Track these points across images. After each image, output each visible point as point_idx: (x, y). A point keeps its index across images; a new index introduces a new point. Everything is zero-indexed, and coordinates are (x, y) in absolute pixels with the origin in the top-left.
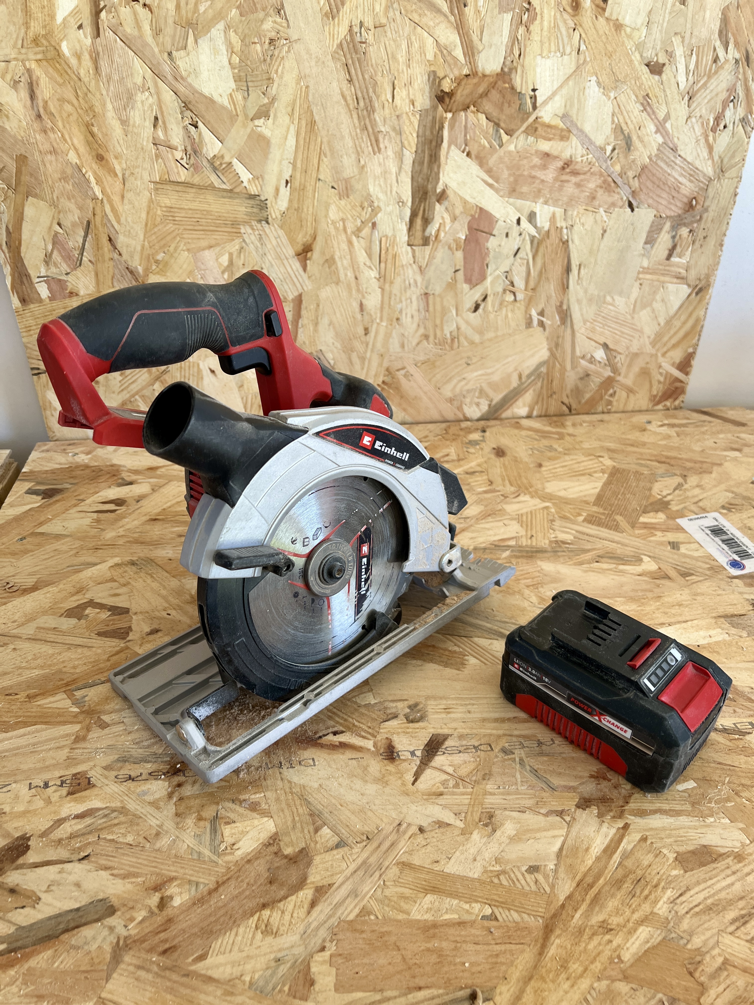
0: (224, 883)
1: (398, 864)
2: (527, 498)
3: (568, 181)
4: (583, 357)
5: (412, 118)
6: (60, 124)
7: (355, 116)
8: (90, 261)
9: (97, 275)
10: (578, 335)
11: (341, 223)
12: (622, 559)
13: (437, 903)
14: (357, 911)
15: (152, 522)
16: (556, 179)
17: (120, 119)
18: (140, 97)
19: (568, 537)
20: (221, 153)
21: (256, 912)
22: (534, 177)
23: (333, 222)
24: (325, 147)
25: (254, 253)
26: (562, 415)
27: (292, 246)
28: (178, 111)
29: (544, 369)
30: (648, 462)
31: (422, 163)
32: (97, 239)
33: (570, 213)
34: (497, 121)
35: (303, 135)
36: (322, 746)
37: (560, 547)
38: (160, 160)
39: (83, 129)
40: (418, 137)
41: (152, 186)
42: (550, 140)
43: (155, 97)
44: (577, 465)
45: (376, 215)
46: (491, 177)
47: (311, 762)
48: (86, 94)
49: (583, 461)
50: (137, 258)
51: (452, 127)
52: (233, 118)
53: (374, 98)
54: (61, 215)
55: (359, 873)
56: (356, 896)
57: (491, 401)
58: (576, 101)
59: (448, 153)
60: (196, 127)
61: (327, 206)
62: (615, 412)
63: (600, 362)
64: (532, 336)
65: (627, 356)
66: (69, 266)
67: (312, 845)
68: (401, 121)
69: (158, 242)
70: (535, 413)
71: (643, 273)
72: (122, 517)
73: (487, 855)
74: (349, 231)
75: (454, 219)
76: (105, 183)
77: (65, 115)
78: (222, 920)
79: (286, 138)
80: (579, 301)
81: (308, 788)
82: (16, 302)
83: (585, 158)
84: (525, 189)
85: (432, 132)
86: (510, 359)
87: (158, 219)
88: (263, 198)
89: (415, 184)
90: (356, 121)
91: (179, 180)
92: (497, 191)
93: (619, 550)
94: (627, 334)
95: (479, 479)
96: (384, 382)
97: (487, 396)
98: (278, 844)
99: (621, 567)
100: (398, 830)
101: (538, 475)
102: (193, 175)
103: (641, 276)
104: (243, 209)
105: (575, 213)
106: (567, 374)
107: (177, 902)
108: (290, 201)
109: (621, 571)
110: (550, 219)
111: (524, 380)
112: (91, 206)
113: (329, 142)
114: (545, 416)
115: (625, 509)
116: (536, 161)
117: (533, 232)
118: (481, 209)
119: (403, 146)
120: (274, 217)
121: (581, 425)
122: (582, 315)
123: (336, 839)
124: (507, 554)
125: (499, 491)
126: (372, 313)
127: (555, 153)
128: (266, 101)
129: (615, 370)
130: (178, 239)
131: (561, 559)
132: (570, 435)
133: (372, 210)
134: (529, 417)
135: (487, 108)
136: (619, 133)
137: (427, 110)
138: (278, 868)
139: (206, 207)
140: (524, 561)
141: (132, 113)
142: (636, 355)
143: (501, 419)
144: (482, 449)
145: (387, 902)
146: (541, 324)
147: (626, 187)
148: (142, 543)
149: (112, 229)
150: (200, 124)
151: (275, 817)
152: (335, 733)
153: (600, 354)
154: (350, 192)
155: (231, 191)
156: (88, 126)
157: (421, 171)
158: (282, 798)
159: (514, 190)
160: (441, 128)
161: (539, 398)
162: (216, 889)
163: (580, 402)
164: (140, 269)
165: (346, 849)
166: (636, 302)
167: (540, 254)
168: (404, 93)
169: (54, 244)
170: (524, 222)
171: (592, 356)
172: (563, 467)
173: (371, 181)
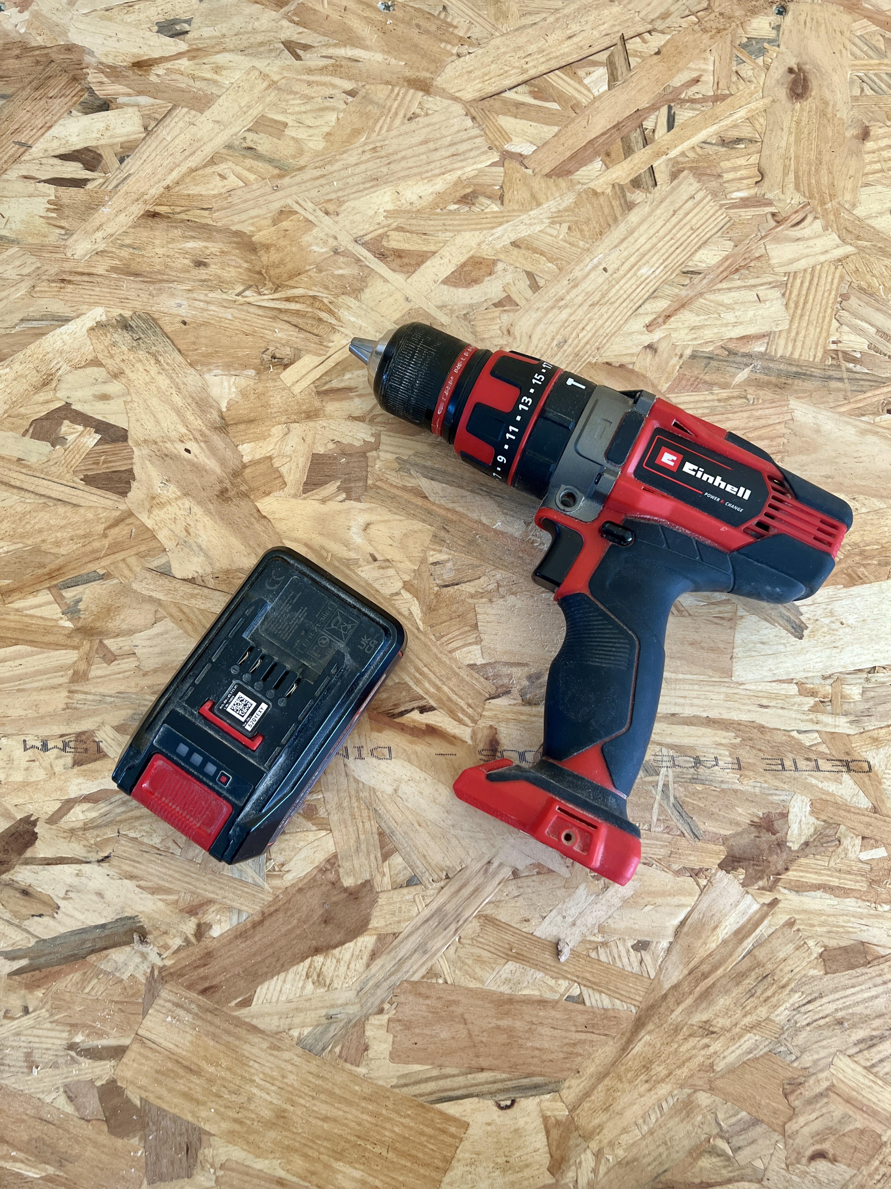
0: (271, 915)
1: (479, 917)
2: (815, 227)
13: (518, 974)
14: (423, 971)
21: (307, 957)
36: (403, 728)
37: (838, 366)
47: (386, 751)
55: (430, 922)
56: (425, 952)
67: (378, 878)
73: (590, 920)
78: (267, 962)
81: (378, 793)
95: (743, 160)
98: (337, 871)
100: (486, 871)
101: (853, 164)
107: (216, 932)
123: (408, 873)
124: (743, 376)
125: (770, 203)
131: (832, 399)
138: (336, 904)
140: (769, 395)
144: (767, 69)
145: (459, 964)
151: (336, 833)
152: (423, 710)
158: (345, 804)
162: (261, 922)
165: (419, 888)
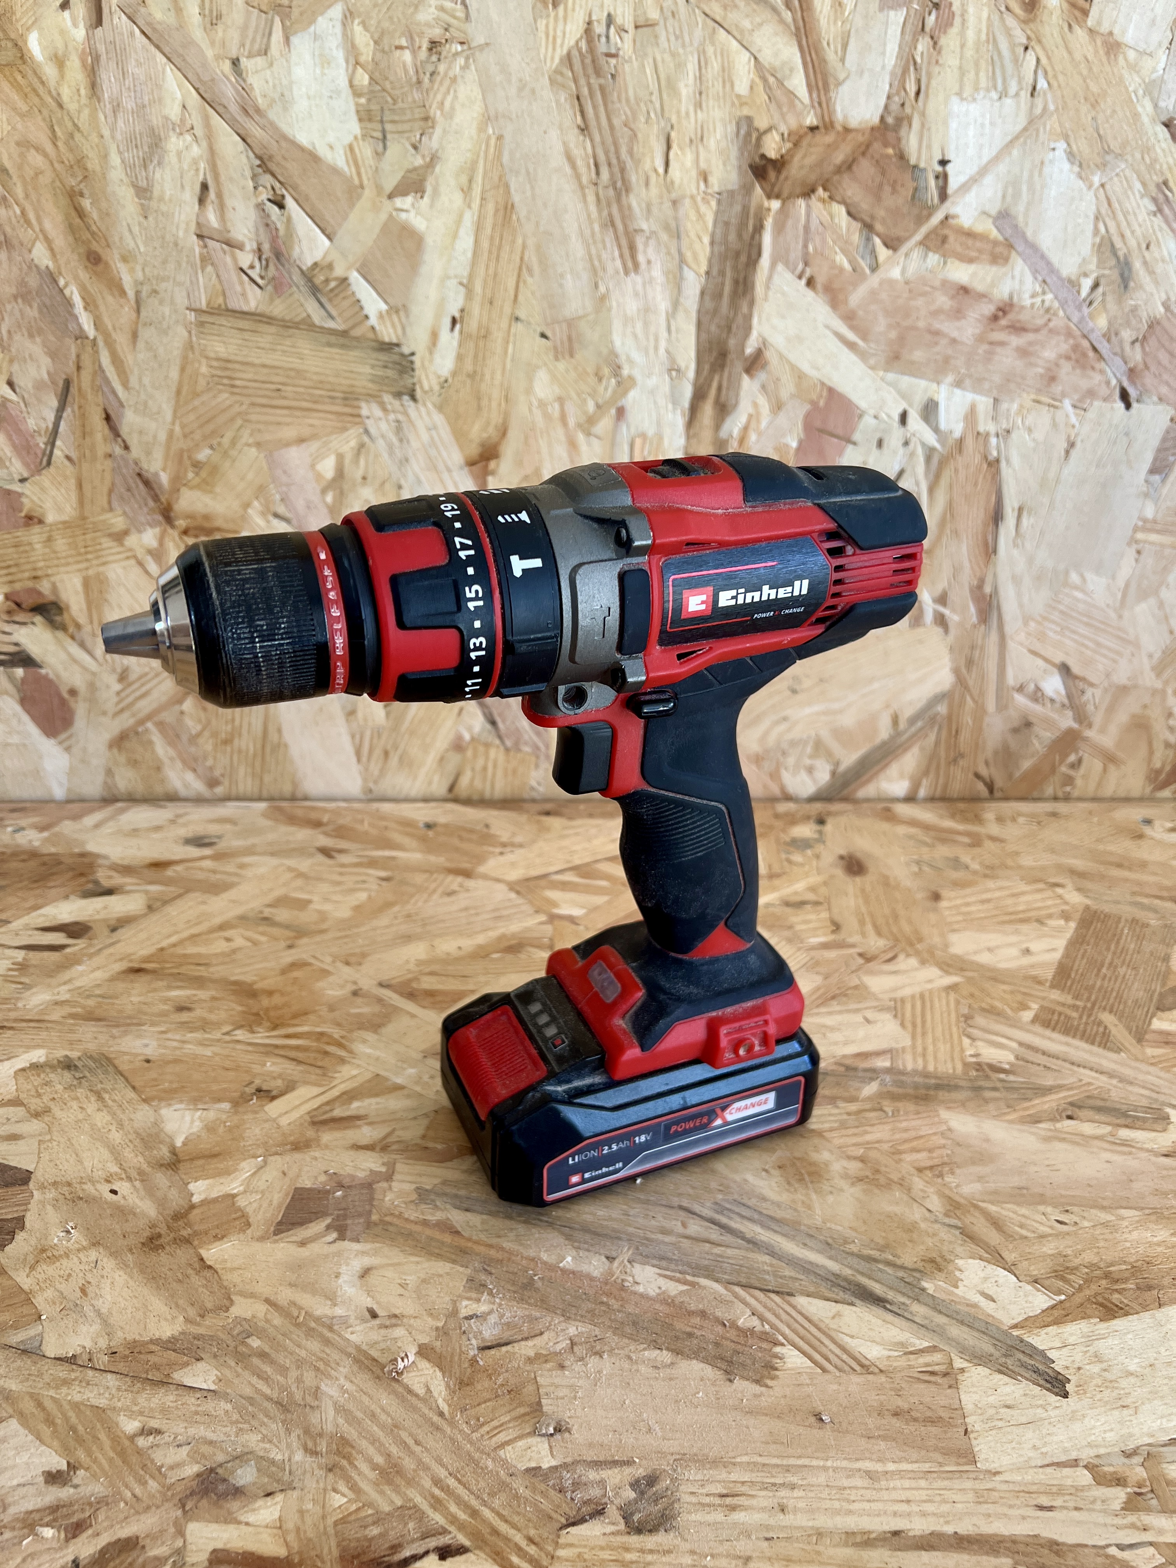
2: (910, 963)
3: (1002, 344)
4: (1020, 689)
5: (703, 208)
6: (19, 191)
7: (591, 198)
8: (68, 458)
9: (80, 486)
10: (1011, 645)
11: (557, 406)
12: (1125, 1115)
15: (132, 976)
16: (980, 339)
17: (135, 186)
18: (174, 143)
19: (1003, 1057)
20: (329, 259)
22: (937, 333)
23: (542, 404)
24: (531, 257)
25: (385, 455)
26: (975, 799)
27: (461, 447)
28: (248, 173)
29: (942, 709)
30: (1157, 902)
31: (718, 296)
32: (83, 417)
33: (1004, 406)
34: (868, 219)
35: (488, 231)
37: (987, 1077)
38: (210, 269)
39: (64, 201)
40: (712, 243)
41: (191, 316)
42: (971, 261)
43: (204, 144)
44: (1010, 901)
45: (625, 393)
46: (852, 328)
48: (71, 136)
49: (1023, 893)
50: (158, 455)
51: (779, 229)
52: (354, 191)
53: (629, 164)
54: (15, 367)
57: (837, 764)
58: (1024, 188)
59: (770, 278)
60: (281, 206)
61: (530, 372)
62: (1080, 799)
63: (1052, 701)
64: (921, 642)
65: (1106, 690)
66: (26, 465)
68: (681, 212)
69: (201, 426)
70: (922, 793)
71: (1144, 529)
72: (75, 961)
74: (572, 422)
75: (778, 407)
76: (102, 308)
77: (29, 173)
79: (455, 236)
80: (1016, 580)
83: (1038, 300)
84: (918, 355)
85: (740, 236)
86: (876, 685)
87: (202, 382)
88: (406, 350)
89: (704, 336)
90: (593, 208)
91: (245, 308)
92: (863, 355)
93: (1116, 1093)
94: (1109, 649)
95: (813, 917)
97: (829, 755)
99: (1124, 1133)
101: (933, 917)
102: (272, 300)
103: (1140, 536)
104: (367, 370)
105: (1015, 406)
106: (987, 720)
108: (460, 358)
109: (1125, 1143)
110: (966, 418)
111: (902, 726)
112: (73, 351)
113: (538, 248)
114: (944, 799)
115: (1119, 997)
116: (943, 301)
117: (931, 439)
118: (831, 391)
119: (682, 261)
120: (426, 387)
121: (1014, 820)
122: (1021, 605)
124: (871, 1089)
125: (853, 946)
127: (979, 286)
128: (419, 161)
129: (1081, 717)
130: (239, 422)
131: (991, 1106)
132: (992, 838)
133: (619, 383)
134: (910, 799)
135: (849, 193)
136: (1108, 254)
137: (731, 193)
139: (295, 362)
140: (911, 1107)
141: (158, 175)
142: (1123, 690)
143: (855, 801)
144: (818, 857)
146: (941, 621)
147: (1118, 361)
149: (111, 397)
150: (290, 202)
152: (444, 1553)
153: (1053, 685)
154: (576, 346)
155: (344, 334)
156: (73, 197)
157: (716, 311)
159: (897, 357)
160: (759, 228)
161: (930, 764)
163: (1010, 776)
164: (164, 478)
166: (1127, 585)
167: (944, 482)
168: (689, 159)
170: (915, 420)
171: (1038, 689)
172: (983, 902)
173: (617, 326)
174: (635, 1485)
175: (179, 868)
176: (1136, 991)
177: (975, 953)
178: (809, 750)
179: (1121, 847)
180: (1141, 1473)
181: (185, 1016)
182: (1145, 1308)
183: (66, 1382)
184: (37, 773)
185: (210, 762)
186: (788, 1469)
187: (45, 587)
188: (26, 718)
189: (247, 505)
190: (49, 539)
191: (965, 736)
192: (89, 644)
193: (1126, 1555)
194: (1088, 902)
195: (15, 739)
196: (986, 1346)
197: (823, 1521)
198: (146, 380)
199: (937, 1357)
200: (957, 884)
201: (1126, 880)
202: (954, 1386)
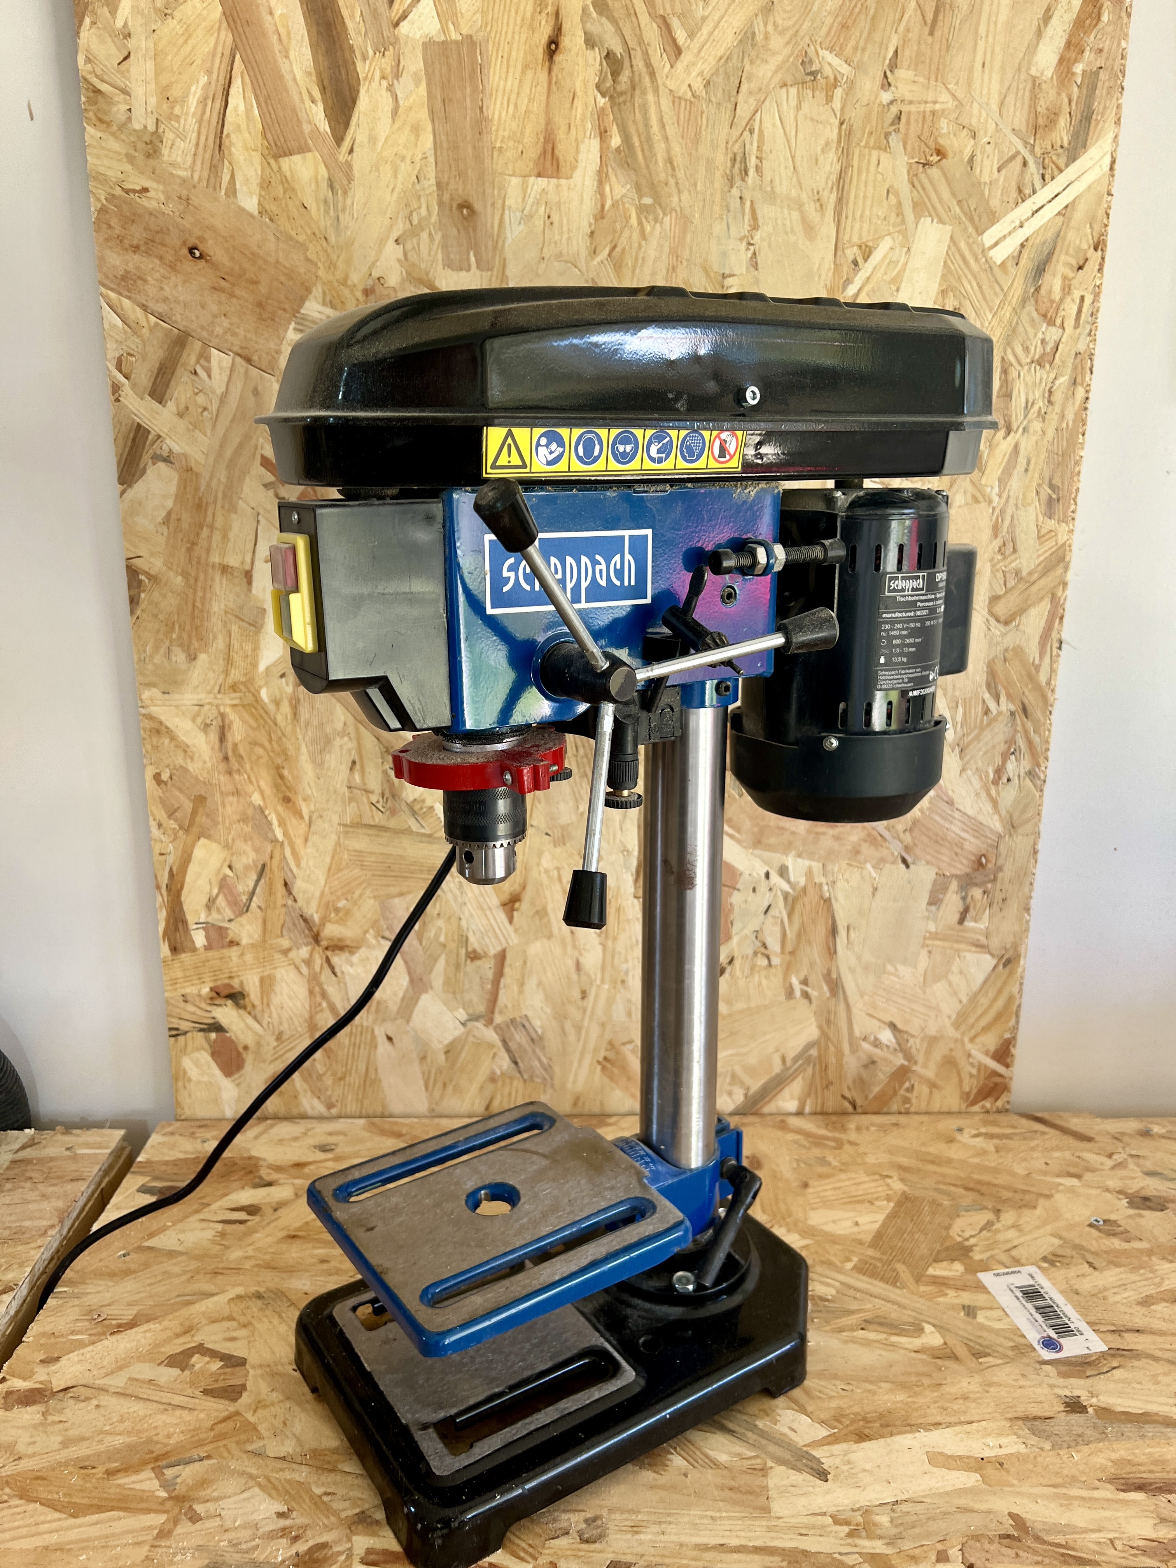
4: (865, 1039)
6: (248, 767)
8: (259, 907)
9: (264, 922)
10: (854, 1010)
11: (556, 873)
12: (897, 1327)
15: (290, 1240)
17: (314, 763)
18: (338, 741)
19: (829, 1291)
20: (422, 796)
23: (547, 871)
25: (451, 903)
26: (844, 1113)
27: (498, 896)
28: (378, 754)
29: (814, 1052)
30: (952, 1188)
32: (271, 884)
33: (829, 868)
38: (353, 804)
39: (273, 772)
41: (341, 829)
44: (854, 1188)
48: (281, 739)
49: (863, 1182)
50: (314, 905)
54: (234, 857)
57: (748, 1089)
61: (540, 854)
62: (916, 1113)
63: (887, 1046)
64: (794, 1009)
65: (922, 1040)
66: (233, 912)
69: (341, 888)
70: (807, 1109)
71: (930, 938)
72: (253, 1231)
76: (289, 826)
77: (254, 758)
80: (852, 970)
82: (165, 950)
84: (772, 841)
86: (769, 1037)
87: (344, 863)
91: (372, 823)
92: (739, 841)
93: (894, 1314)
94: (921, 1013)
96: (605, 1059)
97: (742, 1084)
99: (894, 1339)
102: (389, 819)
103: (928, 942)
105: (836, 868)
106: (845, 1059)
109: (893, 1345)
110: (806, 874)
111: (789, 1063)
112: (269, 848)
114: (822, 1113)
115: (911, 1253)
117: (785, 887)
121: (868, 1129)
122: (857, 986)
126: (592, 974)
129: (908, 1056)
130: (365, 885)
132: (851, 1143)
134: (799, 1113)
139: (400, 852)
141: (328, 757)
142: (935, 1039)
143: (762, 1115)
146: (806, 996)
147: (897, 842)
148: (273, 1268)
149: (290, 874)
153: (886, 1036)
154: (568, 838)
155: (430, 836)
156: (278, 769)
159: (759, 842)
161: (810, 1090)
163: (866, 1097)
164: (316, 918)
166: (926, 973)
167: (796, 913)
169: (221, 887)
170: (774, 876)
171: (876, 1039)
172: (836, 1188)
174: (586, 1521)
175: (312, 1167)
176: (923, 1249)
177: (825, 1224)
178: (728, 1080)
179: (938, 1148)
180: (860, 1519)
181: (325, 1266)
182: (882, 1437)
183: (282, 1470)
184: (216, 1101)
185: (329, 1093)
186: (668, 1515)
187: (236, 983)
188: (213, 1065)
189: (366, 932)
190: (242, 954)
191: (831, 1069)
192: (259, 1016)
193: (843, 1558)
194: (906, 1188)
195: (205, 1078)
196: (787, 1455)
197: (685, 1539)
198: (311, 863)
199: (758, 1461)
200: (821, 1176)
201: (934, 1173)
202: (765, 1476)
